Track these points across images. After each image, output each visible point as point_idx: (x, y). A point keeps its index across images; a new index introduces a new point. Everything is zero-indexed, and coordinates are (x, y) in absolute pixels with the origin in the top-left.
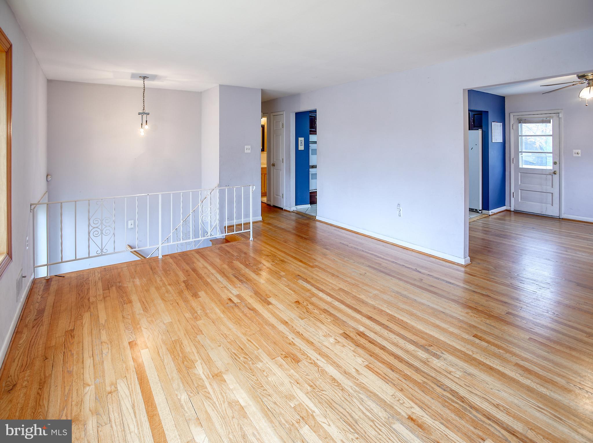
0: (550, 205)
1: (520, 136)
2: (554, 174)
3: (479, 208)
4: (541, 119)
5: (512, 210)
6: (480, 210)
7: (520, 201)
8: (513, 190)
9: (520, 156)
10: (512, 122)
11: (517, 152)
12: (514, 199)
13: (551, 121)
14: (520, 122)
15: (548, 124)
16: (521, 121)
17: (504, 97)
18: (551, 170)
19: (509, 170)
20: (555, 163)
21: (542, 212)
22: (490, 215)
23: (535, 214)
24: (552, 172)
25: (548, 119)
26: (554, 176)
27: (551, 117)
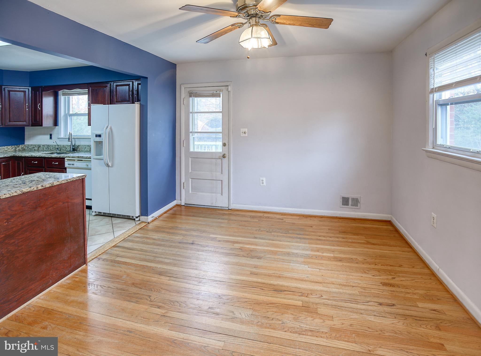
0: (220, 194)
1: (191, 113)
2: (224, 157)
3: (135, 214)
4: (212, 92)
5: (183, 204)
6: (137, 217)
7: (190, 192)
8: (183, 180)
9: (191, 137)
10: (183, 96)
11: (188, 133)
12: (185, 190)
13: (221, 95)
14: (190, 96)
15: (218, 99)
16: (192, 94)
17: (175, 65)
18: (220, 153)
19: (179, 156)
20: (224, 145)
21: (212, 204)
22: (149, 223)
23: (206, 207)
24: (222, 155)
25: (218, 92)
26: (223, 159)
27: (221, 90)
